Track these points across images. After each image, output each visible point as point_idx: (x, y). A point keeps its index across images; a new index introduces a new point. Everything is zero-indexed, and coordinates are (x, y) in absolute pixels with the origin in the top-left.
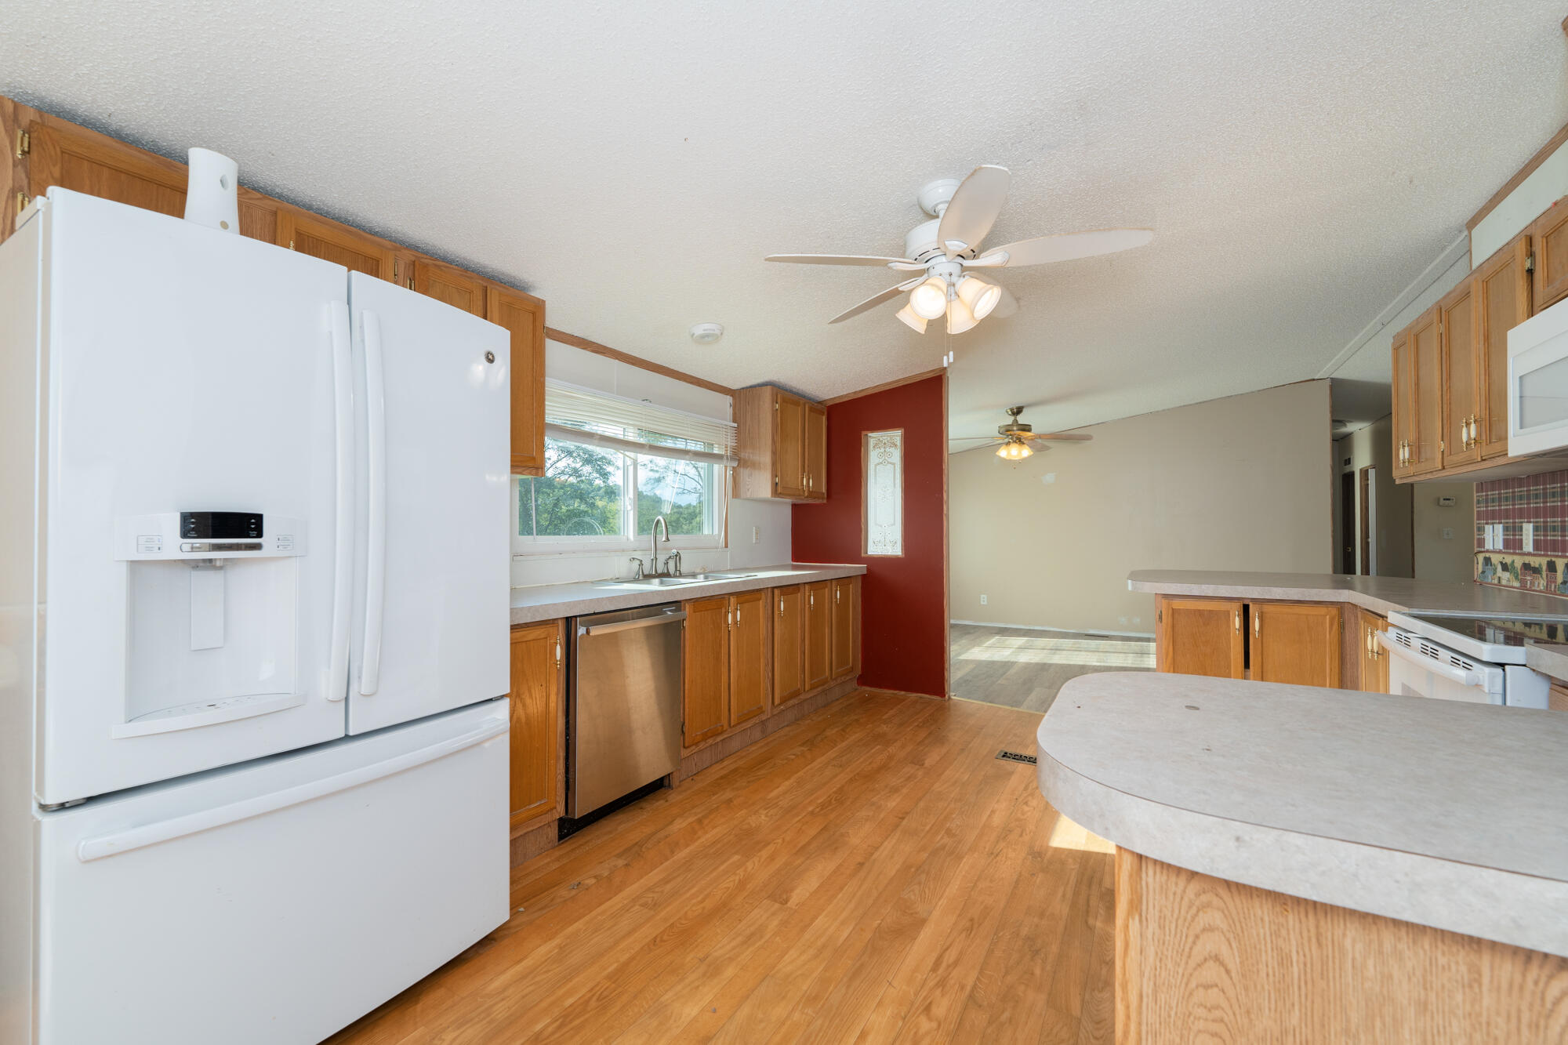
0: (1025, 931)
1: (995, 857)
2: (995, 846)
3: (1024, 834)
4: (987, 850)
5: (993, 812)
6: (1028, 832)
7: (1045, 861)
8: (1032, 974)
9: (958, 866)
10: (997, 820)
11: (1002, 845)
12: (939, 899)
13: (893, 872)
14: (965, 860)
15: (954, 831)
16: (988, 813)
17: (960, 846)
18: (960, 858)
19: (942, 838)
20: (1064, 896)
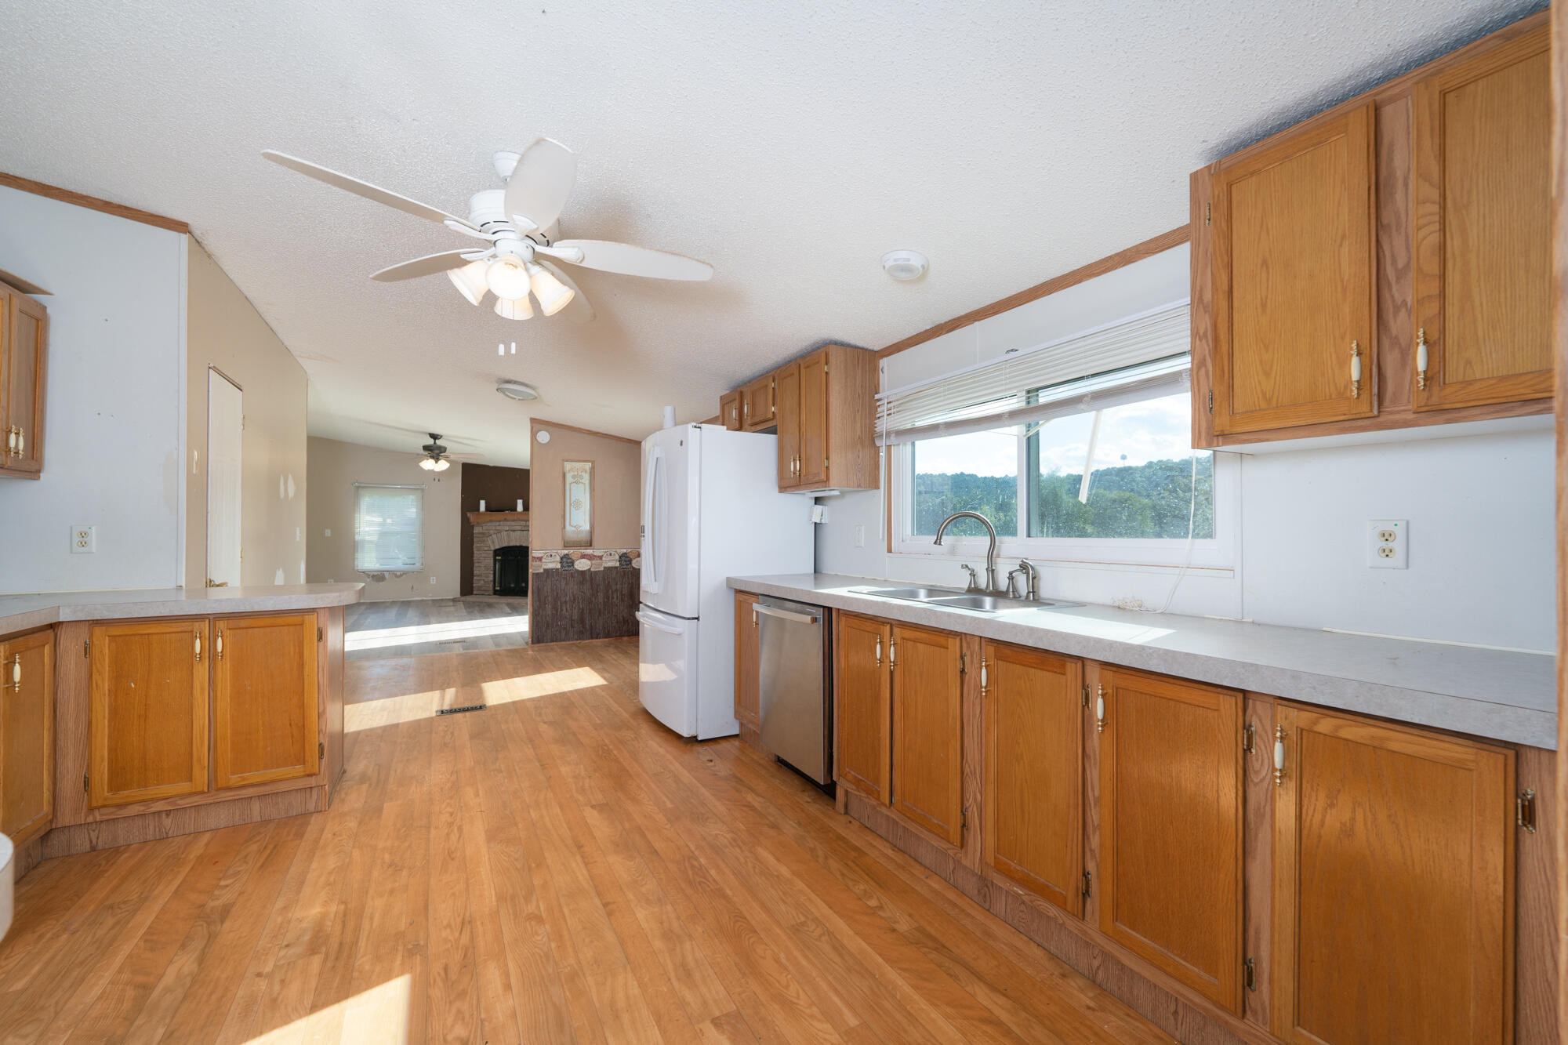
0: (405, 873)
1: (464, 919)
2: (472, 932)
3: (443, 974)
4: (478, 923)
5: (508, 987)
6: (438, 979)
7: (400, 948)
8: (391, 853)
9: (495, 890)
10: (492, 975)
11: (465, 939)
12: (489, 858)
13: (547, 855)
14: (494, 899)
15: (533, 923)
16: (513, 980)
17: (511, 911)
18: (501, 898)
19: (538, 906)
20: (372, 919)
